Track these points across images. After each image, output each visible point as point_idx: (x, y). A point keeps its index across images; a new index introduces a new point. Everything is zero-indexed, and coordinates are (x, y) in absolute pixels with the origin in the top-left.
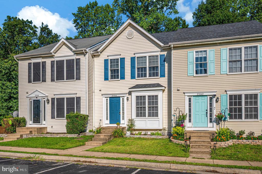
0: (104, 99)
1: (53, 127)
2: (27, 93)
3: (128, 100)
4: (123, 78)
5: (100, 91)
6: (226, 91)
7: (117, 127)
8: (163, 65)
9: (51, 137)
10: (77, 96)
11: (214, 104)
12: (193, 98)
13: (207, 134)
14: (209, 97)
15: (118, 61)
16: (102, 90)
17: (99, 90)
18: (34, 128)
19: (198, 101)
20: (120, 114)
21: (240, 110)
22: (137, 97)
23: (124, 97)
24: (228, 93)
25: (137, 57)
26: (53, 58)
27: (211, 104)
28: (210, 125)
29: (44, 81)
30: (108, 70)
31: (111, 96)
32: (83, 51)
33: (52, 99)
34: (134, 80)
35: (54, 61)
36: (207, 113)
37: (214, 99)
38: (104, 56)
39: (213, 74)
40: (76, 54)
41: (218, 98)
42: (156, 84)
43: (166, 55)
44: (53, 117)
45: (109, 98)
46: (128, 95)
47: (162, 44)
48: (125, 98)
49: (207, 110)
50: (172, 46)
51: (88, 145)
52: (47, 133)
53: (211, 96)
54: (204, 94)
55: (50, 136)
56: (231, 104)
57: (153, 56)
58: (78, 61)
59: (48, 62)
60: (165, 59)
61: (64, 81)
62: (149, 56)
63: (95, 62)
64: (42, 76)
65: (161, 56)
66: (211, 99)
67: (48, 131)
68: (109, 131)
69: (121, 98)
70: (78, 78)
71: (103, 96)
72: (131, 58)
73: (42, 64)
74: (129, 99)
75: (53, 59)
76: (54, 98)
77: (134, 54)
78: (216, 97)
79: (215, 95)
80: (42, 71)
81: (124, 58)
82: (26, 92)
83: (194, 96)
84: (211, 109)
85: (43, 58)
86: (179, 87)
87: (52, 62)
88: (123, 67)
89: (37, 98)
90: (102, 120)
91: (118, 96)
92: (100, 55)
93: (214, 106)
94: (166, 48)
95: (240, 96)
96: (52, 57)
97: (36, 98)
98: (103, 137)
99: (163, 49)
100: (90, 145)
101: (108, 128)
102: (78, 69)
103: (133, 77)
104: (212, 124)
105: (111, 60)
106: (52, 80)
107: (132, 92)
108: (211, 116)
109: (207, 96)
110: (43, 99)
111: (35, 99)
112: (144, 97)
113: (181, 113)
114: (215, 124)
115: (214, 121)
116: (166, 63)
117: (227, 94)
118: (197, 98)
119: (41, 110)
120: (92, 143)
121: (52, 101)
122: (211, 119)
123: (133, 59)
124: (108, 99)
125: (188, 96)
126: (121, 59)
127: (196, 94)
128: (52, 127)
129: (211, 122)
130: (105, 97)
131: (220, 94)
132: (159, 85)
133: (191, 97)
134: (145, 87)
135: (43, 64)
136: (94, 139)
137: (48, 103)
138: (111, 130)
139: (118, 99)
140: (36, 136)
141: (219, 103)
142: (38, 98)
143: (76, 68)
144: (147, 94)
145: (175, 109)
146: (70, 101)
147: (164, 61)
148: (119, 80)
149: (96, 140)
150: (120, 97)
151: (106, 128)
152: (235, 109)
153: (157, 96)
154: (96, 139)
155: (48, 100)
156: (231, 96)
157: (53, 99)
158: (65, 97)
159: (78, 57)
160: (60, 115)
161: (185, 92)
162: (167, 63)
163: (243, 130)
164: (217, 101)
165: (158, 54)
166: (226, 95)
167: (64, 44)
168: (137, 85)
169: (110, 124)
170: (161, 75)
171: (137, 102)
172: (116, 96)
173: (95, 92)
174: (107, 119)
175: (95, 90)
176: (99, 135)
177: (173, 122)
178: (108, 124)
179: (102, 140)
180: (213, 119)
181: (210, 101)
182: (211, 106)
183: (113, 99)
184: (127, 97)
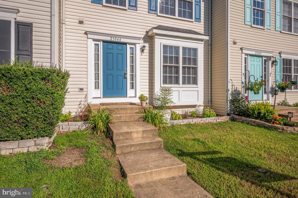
0: (91, 44)
3: (142, 50)
4: (133, 7)
5: (81, 22)
6: (279, 53)
8: (198, 3)
10: (19, 19)
16: (85, 22)
17: (77, 21)
19: (253, 63)
20: (126, 78)
22: (164, 46)
23: (134, 44)
24: (281, 55)
27: (265, 69)
28: (265, 97)
31: (108, 39)
34: (154, 16)
39: (269, 28)
41: (275, 61)
45: (101, 44)
46: (142, 41)
48: (138, 47)
49: (261, 77)
53: (266, 58)
56: (284, 70)
66: (265, 62)
68: (131, 117)
69: (128, 46)
71: (89, 36)
74: (145, 51)
78: (271, 60)
83: (250, 55)
84: (265, 75)
86: (236, 39)
90: (85, 90)
91: (123, 40)
95: (290, 61)
98: (140, 135)
101: (121, 109)
103: (152, 10)
107: (156, 37)
109: (262, 57)
112: (177, 48)
114: (270, 96)
115: (269, 92)
117: (281, 57)
122: (265, 89)
124: (98, 45)
125: (245, 54)
127: (255, 53)
129: (265, 93)
130: (93, 40)
131: (275, 56)
133: (247, 56)
138: (129, 111)
139: (120, 47)
141: (274, 68)
144: (181, 44)
148: (126, 10)
150: (125, 44)
151: (117, 109)
153: (195, 50)
156: (284, 61)
164: (273, 66)
169: (104, 97)
170: (195, 18)
171: (164, 56)
172: (119, 41)
173: (66, 23)
174: (97, 87)
175: (67, 20)
176: (128, 133)
177: (230, 92)
178: (100, 98)
179: (148, 148)
180: (269, 89)
181: (265, 64)
182: (265, 71)
183: (110, 46)
184: (142, 45)
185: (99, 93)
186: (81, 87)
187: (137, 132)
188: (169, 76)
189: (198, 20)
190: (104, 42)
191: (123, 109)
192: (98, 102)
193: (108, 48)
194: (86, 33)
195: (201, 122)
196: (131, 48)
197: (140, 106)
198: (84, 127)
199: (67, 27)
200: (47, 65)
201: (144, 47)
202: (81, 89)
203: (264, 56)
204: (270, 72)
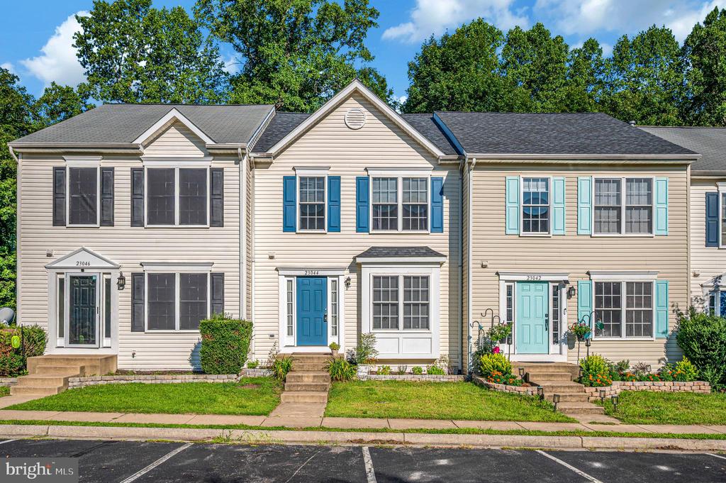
0: (283, 281)
1: (137, 354)
2: (49, 255)
3: (348, 285)
4: (335, 227)
5: (271, 258)
6: (588, 273)
7: (331, 354)
8: (437, 204)
9: (153, 382)
10: (214, 270)
11: (565, 302)
12: (516, 287)
13: (561, 370)
14: (551, 285)
15: (321, 182)
16: (276, 256)
17: (268, 256)
18: (91, 359)
19: (528, 293)
20: (326, 321)
21: (617, 316)
22: (375, 278)
23: (338, 276)
24: (592, 277)
25: (374, 179)
26: (140, 159)
27: (556, 301)
28: (554, 348)
29: (108, 221)
30: (295, 205)
31: (303, 273)
32: (237, 149)
33: (134, 275)
34: (364, 235)
35: (142, 170)
36: (547, 321)
37: (564, 291)
38: (282, 167)
39: (562, 232)
40: (211, 154)
41: (571, 289)
42: (422, 248)
43: (445, 178)
44: (136, 326)
45: (294, 280)
46: (347, 272)
47: (439, 153)
48: (342, 280)
49: (547, 315)
50: (474, 161)
51: (289, 403)
52: (119, 372)
53: (557, 284)
54: (543, 278)
55: (150, 382)
56: (599, 302)
57: (413, 179)
58: (218, 175)
59: (122, 170)
60: (443, 188)
61: (174, 226)
62: (404, 179)
63: (256, 181)
64: (102, 210)
65: (434, 180)
66: (556, 290)
67: (120, 367)
68: (314, 366)
69: (329, 280)
70: (218, 222)
71: (281, 272)
72: (358, 179)
73: (102, 174)
74: (352, 284)
75: (137, 164)
76: (142, 275)
77: (366, 170)
78: (568, 286)
79: (567, 282)
80: (102, 193)
81: (339, 178)
82: (46, 252)
83: (518, 282)
84: (555, 313)
85: (106, 156)
86: (487, 260)
87: (133, 170)
88: (336, 201)
89: (83, 270)
90: (276, 336)
91: (321, 273)
92: (271, 163)
93: (564, 306)
94: (447, 162)
95: (617, 286)
96: (137, 156)
97: (80, 271)
98: (311, 380)
99: (439, 166)
100: (295, 402)
101: (307, 357)
102: (218, 196)
103: (361, 227)
104: (557, 346)
105: (302, 178)
106: (136, 222)
107: (363, 266)
108: (555, 329)
109: (547, 282)
110: (104, 273)
111: (78, 273)
112: (396, 278)
113: (496, 320)
114: (565, 347)
115: (563, 341)
116: (444, 197)
117: (590, 280)
118: (526, 286)
119: (97, 305)
120: (298, 396)
121: (133, 280)
122: (555, 335)
123: (362, 183)
124: (291, 281)
125: (507, 281)
126: (330, 178)
127: (525, 278)
128: (133, 355)
129: (556, 342)
130: (286, 276)
131: (577, 279)
132: (428, 252)
133: (512, 284)
134: (396, 255)
135: (105, 175)
136: (289, 386)
137: (121, 286)
138: (316, 361)
139: (318, 281)
140: (106, 382)
141: (574, 299)
142: (87, 273)
143: (212, 194)
144: (401, 272)
145: (483, 312)
146: (194, 283)
147: (442, 193)
148: (326, 234)
149: (295, 388)
150: (326, 277)
151: (303, 358)
152: (607, 313)
153: (426, 279)
154: (294, 386)
155: (122, 278)
156: (599, 286)
157: (137, 278)
158: (178, 270)
159: (217, 164)
160: (161, 320)
161: (499, 271)
162: (447, 199)
163: (626, 359)
164: (569, 295)
165: (428, 174)
166: (589, 282)
167: (172, 125)
168: (373, 248)
169: (298, 346)
170: (433, 227)
171: (374, 291)
172: (316, 274)
173: (256, 260)
174: (290, 333)
175: (256, 256)
176: (299, 376)
177: (472, 341)
178: (293, 346)
179: (312, 389)
180: (562, 336)
181: (555, 294)
182: (555, 305)
183: (306, 281)
184: (347, 276)
185: (292, 340)
186: (272, 333)
187: (308, 377)
188: (384, 318)
189: (439, 228)
190: (298, 277)
191: (309, 358)
192: (290, 351)
193: (304, 284)
194: (277, 270)
195: (413, 379)
196: (333, 281)
197: (329, 356)
198: (268, 374)
199: (257, 264)
200: (235, 317)
201: (349, 279)
202: (272, 336)
203: (550, 281)
204: (564, 307)
